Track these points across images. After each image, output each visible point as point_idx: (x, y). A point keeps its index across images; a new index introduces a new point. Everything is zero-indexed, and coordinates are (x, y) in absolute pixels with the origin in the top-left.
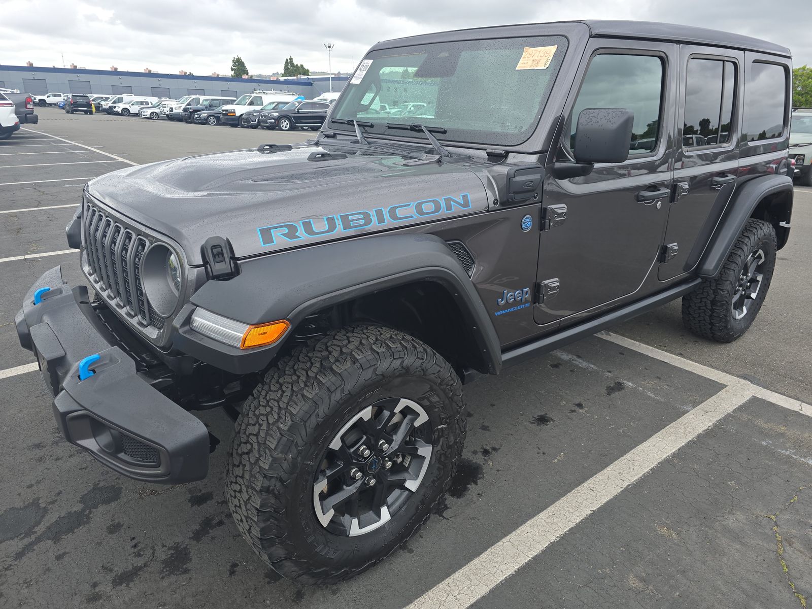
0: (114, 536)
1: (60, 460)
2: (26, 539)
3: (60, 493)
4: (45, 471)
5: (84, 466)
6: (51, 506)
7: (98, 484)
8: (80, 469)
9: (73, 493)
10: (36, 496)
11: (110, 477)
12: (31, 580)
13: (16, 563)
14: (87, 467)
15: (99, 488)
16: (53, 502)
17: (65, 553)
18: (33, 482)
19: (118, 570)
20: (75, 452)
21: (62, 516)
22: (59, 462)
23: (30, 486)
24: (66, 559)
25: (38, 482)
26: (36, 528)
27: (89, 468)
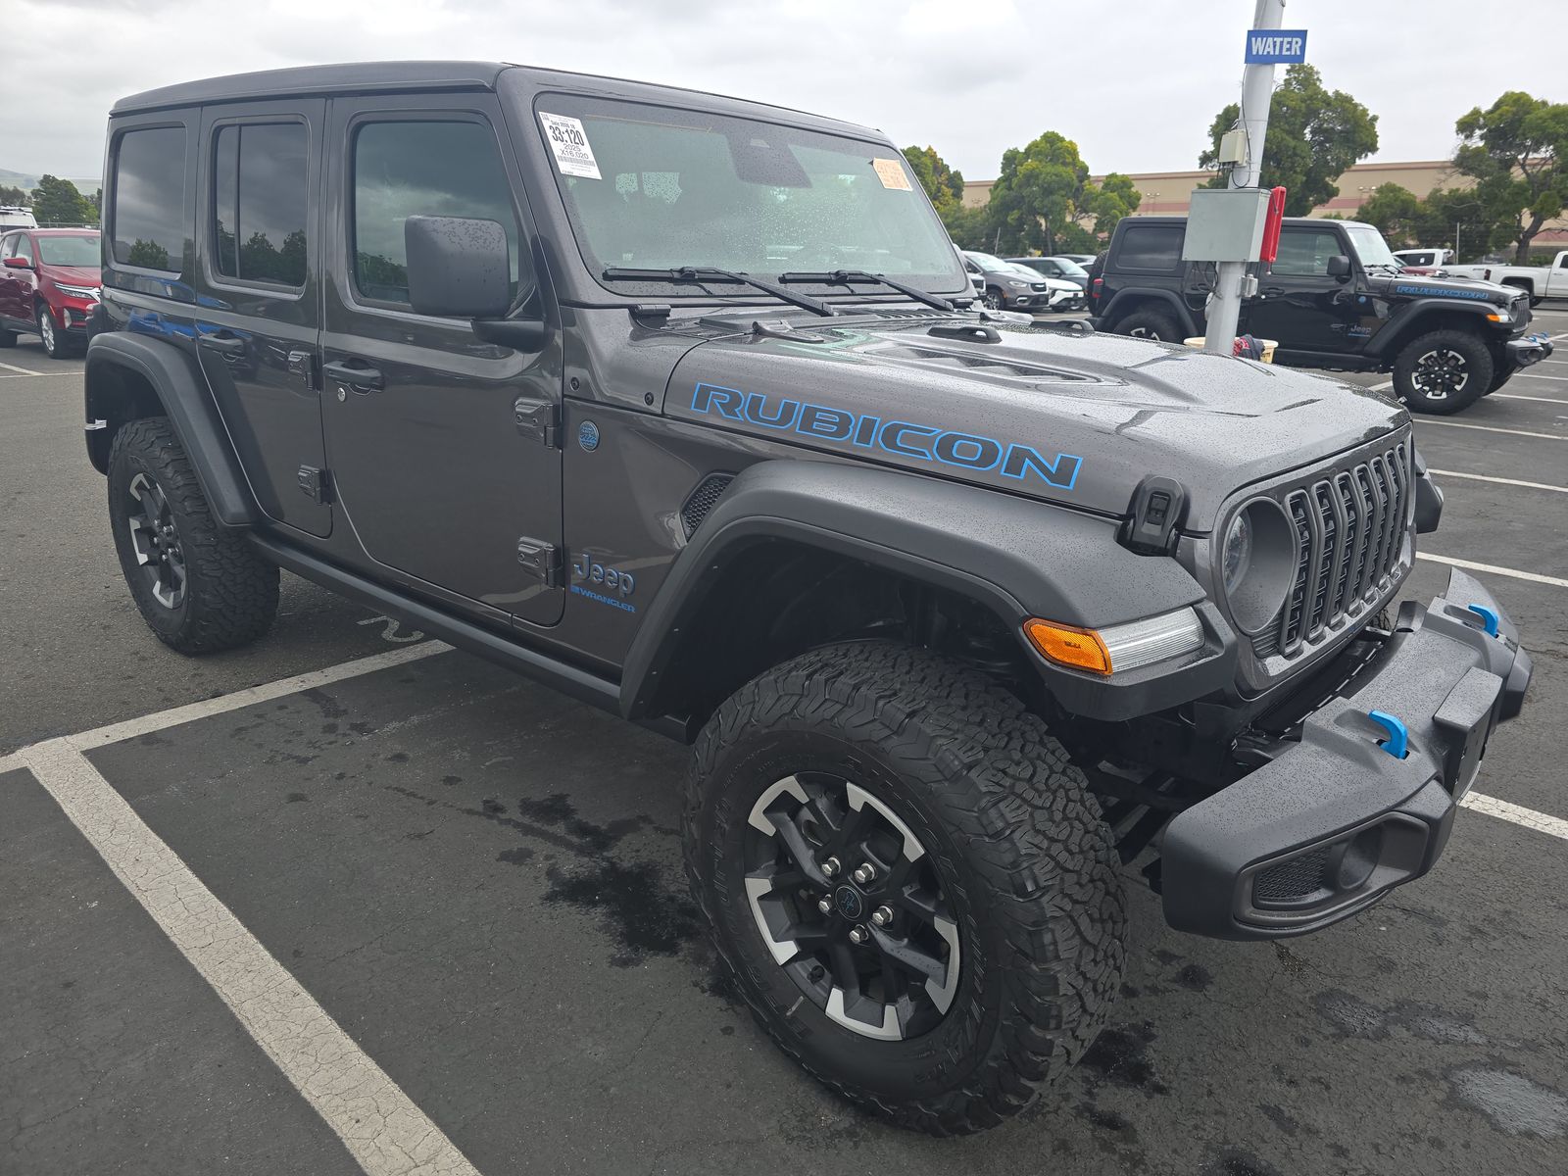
0: (1394, 957)
1: (1339, 1143)
2: (1509, 1058)
3: (1403, 1079)
4: (1385, 1148)
5: (1317, 1087)
6: (1434, 1072)
7: (1333, 1035)
8: (1328, 1088)
9: (1382, 1059)
10: (1443, 1113)
11: (1305, 1029)
12: (1537, 1004)
13: (1544, 1041)
14: (1314, 1080)
15: (1340, 1029)
16: (1426, 1074)
17: (1471, 994)
18: (1424, 1146)
19: (1428, 928)
20: (1298, 1131)
21: (1433, 1041)
22: (1344, 1140)
23: (1437, 1143)
24: (1474, 987)
25: (1415, 1138)
26: (1482, 1061)
27: (1314, 1075)
